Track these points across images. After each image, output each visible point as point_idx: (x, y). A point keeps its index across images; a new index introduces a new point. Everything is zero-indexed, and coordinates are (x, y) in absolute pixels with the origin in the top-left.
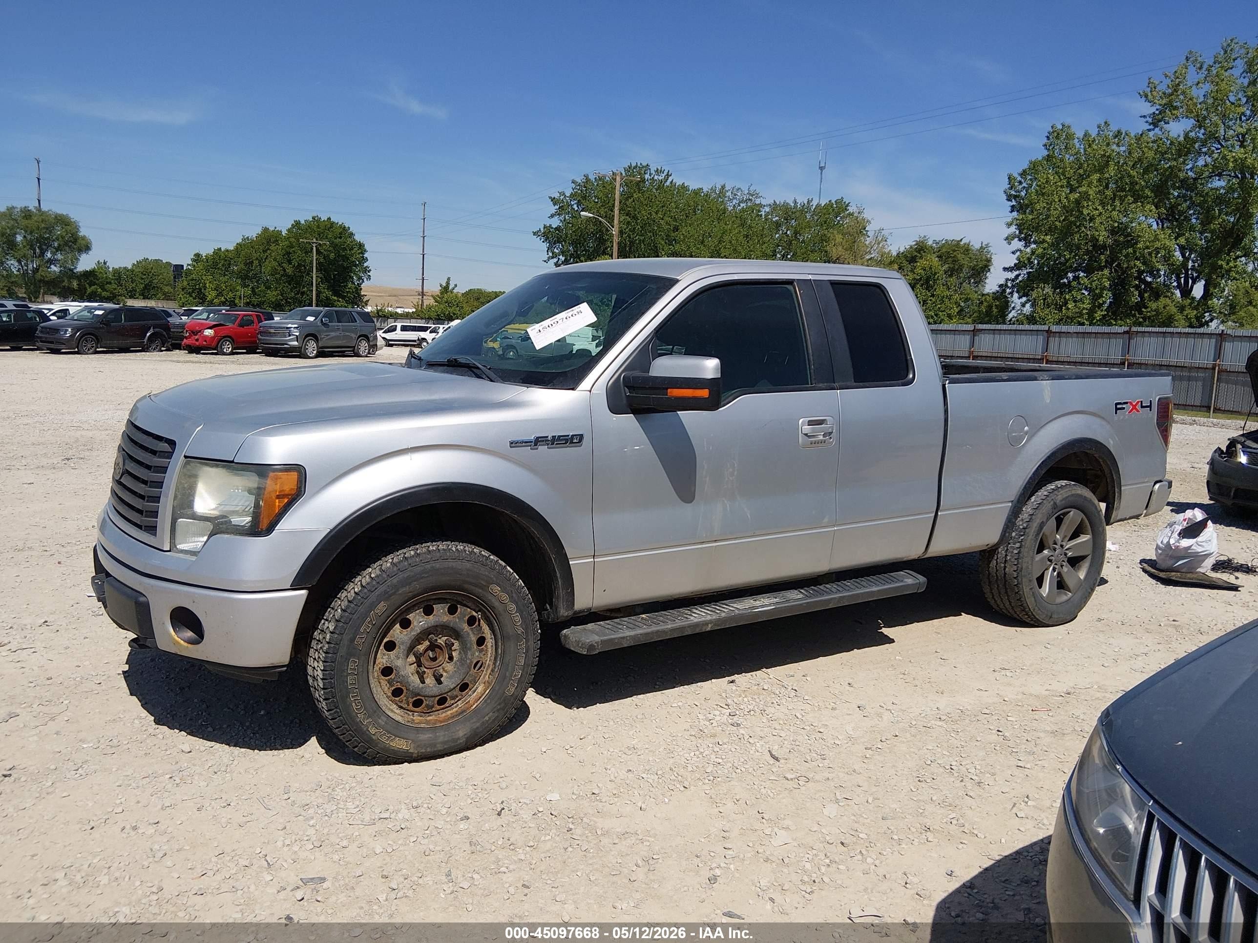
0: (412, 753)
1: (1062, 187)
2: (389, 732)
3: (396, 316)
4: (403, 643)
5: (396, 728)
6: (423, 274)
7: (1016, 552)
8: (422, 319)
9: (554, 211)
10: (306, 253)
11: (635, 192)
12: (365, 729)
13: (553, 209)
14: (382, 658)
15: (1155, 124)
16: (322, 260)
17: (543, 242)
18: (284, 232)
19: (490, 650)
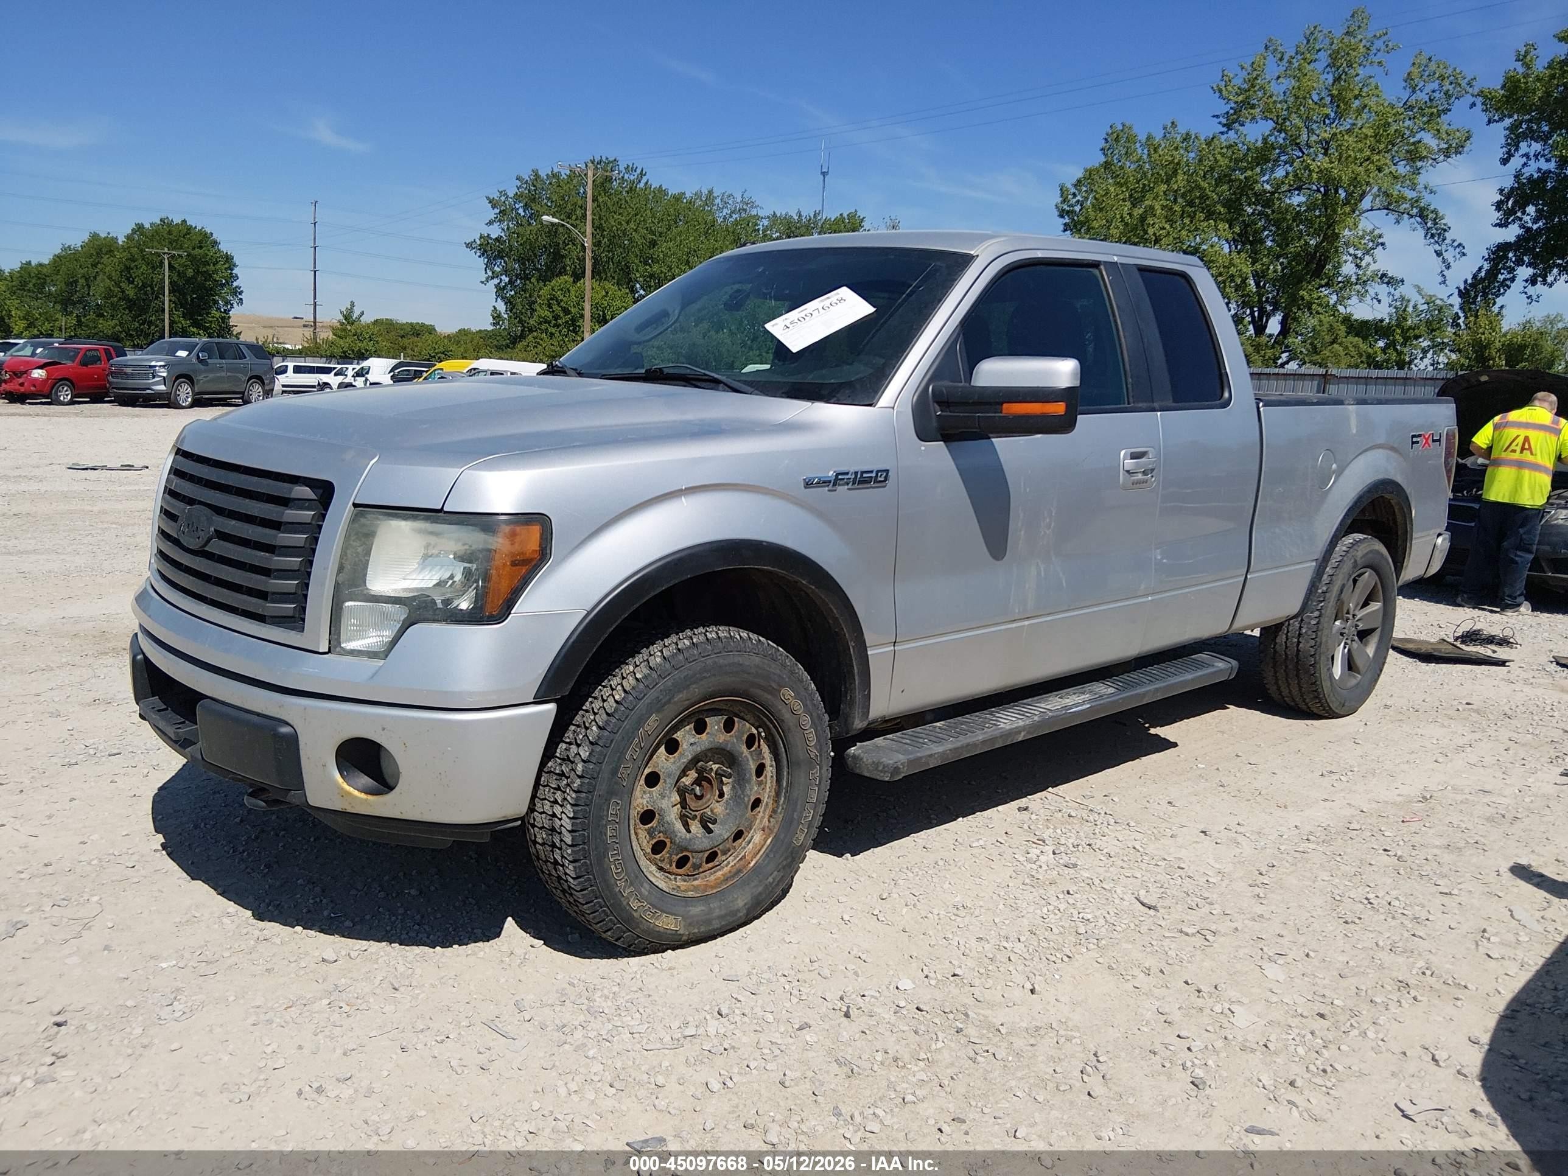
0: (682, 935)
1: (1124, 200)
2: (654, 907)
3: (286, 354)
4: (669, 775)
5: (663, 901)
6: (315, 298)
7: (1314, 622)
8: (322, 357)
9: (493, 217)
10: (154, 268)
11: (600, 195)
12: (625, 903)
13: (492, 214)
14: (642, 798)
15: (1229, 126)
16: (175, 278)
17: (480, 257)
18: (121, 240)
19: (769, 781)
